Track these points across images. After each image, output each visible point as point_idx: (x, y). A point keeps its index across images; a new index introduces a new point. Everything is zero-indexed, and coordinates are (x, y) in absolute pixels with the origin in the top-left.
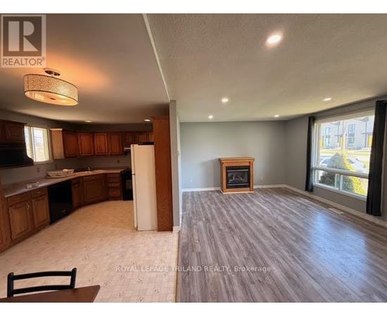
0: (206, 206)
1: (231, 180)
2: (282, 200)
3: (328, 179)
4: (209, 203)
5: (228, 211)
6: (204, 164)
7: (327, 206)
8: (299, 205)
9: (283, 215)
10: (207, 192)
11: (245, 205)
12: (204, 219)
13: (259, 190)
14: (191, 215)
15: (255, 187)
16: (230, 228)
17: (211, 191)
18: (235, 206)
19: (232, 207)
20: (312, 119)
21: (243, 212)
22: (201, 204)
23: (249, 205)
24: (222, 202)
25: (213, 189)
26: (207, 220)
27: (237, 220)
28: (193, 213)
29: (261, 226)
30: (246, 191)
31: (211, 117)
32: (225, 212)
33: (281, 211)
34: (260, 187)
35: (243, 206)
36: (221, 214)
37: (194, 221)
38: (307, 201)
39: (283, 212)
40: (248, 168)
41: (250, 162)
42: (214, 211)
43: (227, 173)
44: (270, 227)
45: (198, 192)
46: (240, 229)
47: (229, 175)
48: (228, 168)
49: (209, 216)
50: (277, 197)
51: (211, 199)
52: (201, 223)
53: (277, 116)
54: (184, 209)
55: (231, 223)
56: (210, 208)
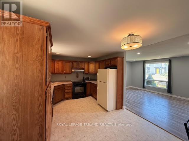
20: (144, 62)
53: (134, 60)
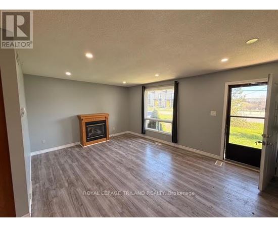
0: (67, 167)
1: (90, 134)
2: (130, 143)
3: (152, 125)
4: (70, 161)
5: (92, 165)
6: (62, 122)
7: (154, 142)
8: (140, 144)
9: (134, 155)
10: (65, 150)
11: (106, 154)
12: (66, 184)
13: (113, 138)
14: (47, 185)
15: (110, 136)
16: (98, 183)
17: (70, 147)
18: (97, 158)
19: (95, 159)
20: (144, 87)
21: (106, 162)
22: (60, 165)
23: (109, 153)
24: (84, 157)
25: (72, 145)
26: (71, 184)
27: (102, 172)
28: (50, 180)
29: (124, 170)
30: (103, 141)
31: (68, 74)
32: (89, 167)
33: (132, 152)
34: (114, 135)
35: (104, 156)
36: (86, 171)
37: (52, 192)
38: (143, 140)
39: (133, 153)
40: (105, 122)
41: (106, 117)
42: (77, 170)
43: (87, 128)
44: (130, 168)
45: (54, 152)
46: (107, 181)
47: (89, 129)
48: (87, 124)
49: (73, 177)
50: (126, 141)
51: (72, 156)
52: (63, 192)
54: (35, 179)
55: (98, 177)
56: (72, 168)
